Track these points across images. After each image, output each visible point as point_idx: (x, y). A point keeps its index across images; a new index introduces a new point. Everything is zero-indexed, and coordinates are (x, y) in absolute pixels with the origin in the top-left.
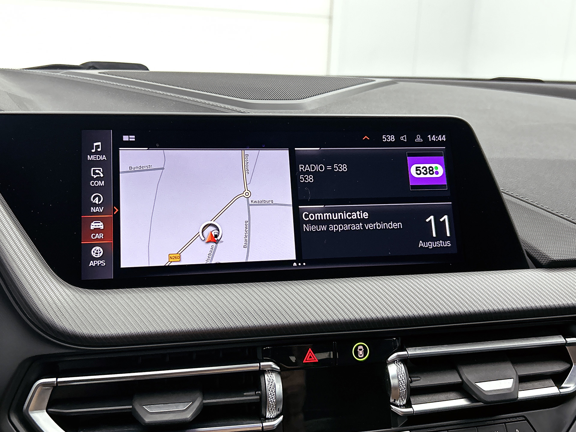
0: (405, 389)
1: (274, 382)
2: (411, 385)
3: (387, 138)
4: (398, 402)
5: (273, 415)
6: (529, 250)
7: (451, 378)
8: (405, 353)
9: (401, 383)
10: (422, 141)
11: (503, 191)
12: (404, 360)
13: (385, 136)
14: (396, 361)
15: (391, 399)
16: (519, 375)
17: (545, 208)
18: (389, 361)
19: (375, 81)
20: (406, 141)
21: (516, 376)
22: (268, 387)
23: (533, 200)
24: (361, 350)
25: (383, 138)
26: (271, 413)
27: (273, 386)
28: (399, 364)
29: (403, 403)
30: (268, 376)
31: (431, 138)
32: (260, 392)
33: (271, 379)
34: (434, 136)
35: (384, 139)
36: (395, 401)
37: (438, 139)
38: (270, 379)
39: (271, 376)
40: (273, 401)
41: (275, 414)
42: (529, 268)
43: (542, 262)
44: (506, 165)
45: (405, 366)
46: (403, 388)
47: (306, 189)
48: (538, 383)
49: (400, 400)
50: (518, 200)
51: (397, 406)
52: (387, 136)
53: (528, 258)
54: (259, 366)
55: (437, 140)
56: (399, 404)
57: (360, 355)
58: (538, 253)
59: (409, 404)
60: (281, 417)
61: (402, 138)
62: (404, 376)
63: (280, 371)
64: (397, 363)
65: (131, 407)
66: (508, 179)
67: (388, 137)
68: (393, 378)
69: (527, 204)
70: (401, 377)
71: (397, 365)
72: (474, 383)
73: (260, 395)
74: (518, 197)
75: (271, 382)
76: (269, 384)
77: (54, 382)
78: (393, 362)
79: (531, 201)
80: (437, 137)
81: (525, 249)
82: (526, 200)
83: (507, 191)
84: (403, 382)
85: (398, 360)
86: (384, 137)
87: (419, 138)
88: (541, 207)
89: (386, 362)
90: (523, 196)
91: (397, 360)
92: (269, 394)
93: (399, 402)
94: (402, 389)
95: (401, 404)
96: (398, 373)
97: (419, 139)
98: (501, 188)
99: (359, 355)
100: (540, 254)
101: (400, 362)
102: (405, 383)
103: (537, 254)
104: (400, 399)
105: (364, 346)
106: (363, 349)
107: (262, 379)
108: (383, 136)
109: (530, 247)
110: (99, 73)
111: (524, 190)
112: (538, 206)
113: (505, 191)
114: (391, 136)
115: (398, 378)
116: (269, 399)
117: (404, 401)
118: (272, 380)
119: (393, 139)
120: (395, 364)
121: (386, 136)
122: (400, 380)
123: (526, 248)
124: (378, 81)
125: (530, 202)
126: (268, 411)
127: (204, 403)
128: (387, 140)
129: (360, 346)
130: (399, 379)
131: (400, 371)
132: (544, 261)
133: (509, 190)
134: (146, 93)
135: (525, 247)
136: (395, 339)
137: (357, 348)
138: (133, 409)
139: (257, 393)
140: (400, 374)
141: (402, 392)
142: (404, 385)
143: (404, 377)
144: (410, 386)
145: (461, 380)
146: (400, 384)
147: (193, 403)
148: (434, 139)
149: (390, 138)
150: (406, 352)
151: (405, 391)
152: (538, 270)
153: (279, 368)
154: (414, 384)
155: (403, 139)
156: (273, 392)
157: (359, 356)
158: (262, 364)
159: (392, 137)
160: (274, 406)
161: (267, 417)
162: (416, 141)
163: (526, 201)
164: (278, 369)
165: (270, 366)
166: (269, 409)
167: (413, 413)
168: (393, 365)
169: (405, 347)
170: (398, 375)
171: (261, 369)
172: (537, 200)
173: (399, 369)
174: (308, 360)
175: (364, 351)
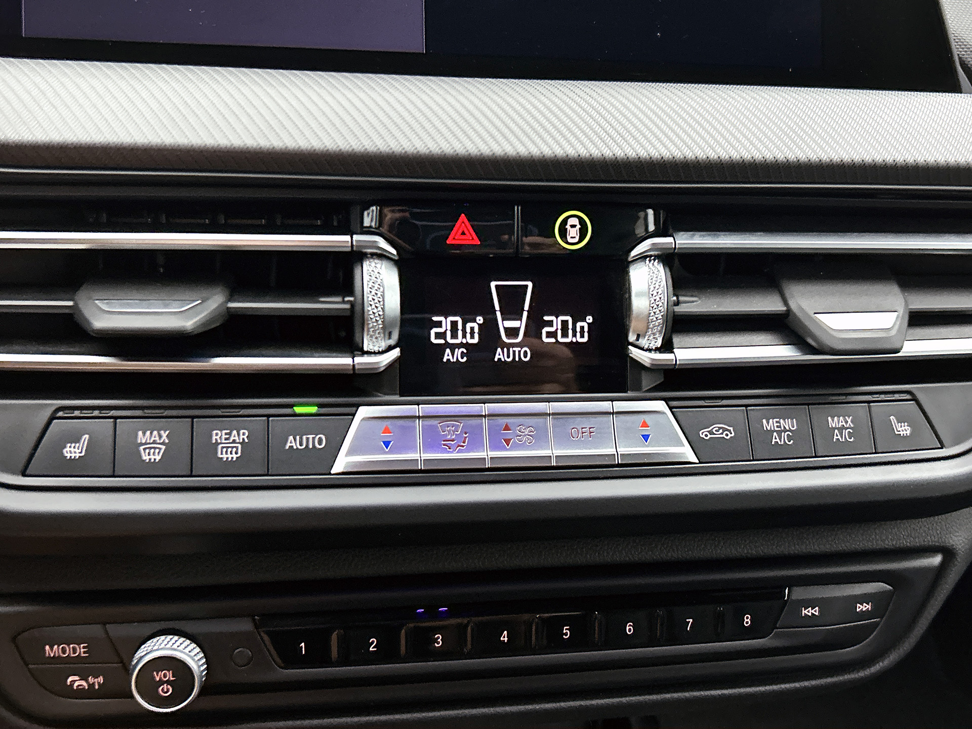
0: (662, 314)
1: (381, 278)
2: (676, 309)
4: (643, 342)
5: (378, 345)
6: (967, 56)
7: (765, 304)
8: (669, 240)
12: (667, 258)
14: (648, 259)
15: (630, 335)
16: (910, 309)
18: (634, 257)
21: (905, 309)
22: (368, 285)
24: (573, 226)
26: (375, 340)
27: (379, 285)
28: (655, 264)
29: (656, 344)
30: (370, 265)
32: (351, 298)
33: (376, 272)
36: (637, 339)
38: (373, 271)
39: (375, 266)
40: (377, 315)
41: (383, 344)
42: (961, 92)
45: (668, 270)
46: (659, 312)
49: (649, 336)
51: (642, 349)
53: (962, 72)
54: (350, 241)
56: (646, 346)
57: (571, 237)
59: (667, 346)
60: (396, 353)
62: (662, 286)
63: (396, 258)
64: (650, 261)
65: (70, 303)
68: (639, 295)
72: (811, 313)
73: (352, 304)
75: (375, 276)
76: (370, 280)
78: (643, 257)
81: (958, 55)
85: (655, 256)
89: (627, 258)
91: (651, 256)
92: (370, 299)
93: (648, 340)
94: (654, 313)
95: (651, 345)
96: (650, 281)
99: (568, 238)
101: (657, 261)
104: (650, 333)
106: (578, 226)
107: (357, 272)
116: (370, 308)
117: (657, 339)
118: (379, 273)
120: (646, 262)
123: (961, 52)
126: (368, 334)
127: (228, 308)
135: (959, 49)
137: (565, 222)
138: (76, 308)
139: (346, 299)
140: (655, 294)
141: (655, 319)
142: (661, 304)
144: (674, 312)
145: (785, 309)
147: (203, 302)
150: (672, 238)
151: (660, 317)
153: (394, 252)
154: (682, 309)
156: (379, 295)
157: (570, 240)
158: (355, 237)
160: (381, 326)
161: (365, 349)
164: (391, 254)
165: (374, 245)
166: (368, 331)
167: (674, 363)
168: (643, 263)
169: (671, 231)
170: (650, 284)
171: (354, 249)
173: (654, 273)
174: (457, 239)
175: (580, 229)
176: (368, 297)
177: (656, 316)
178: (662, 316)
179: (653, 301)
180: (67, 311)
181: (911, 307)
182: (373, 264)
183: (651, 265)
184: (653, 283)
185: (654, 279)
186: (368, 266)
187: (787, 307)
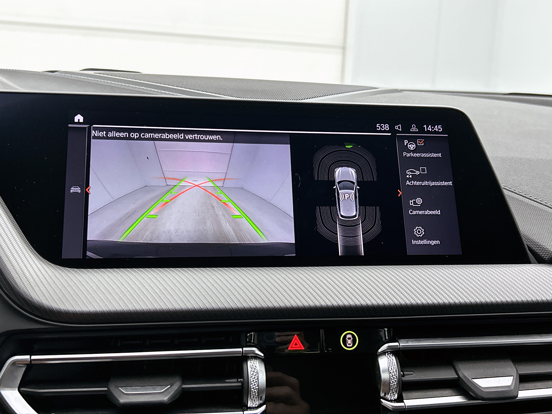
0: (396, 382)
1: (256, 369)
2: (403, 379)
3: (381, 127)
4: (388, 397)
5: (255, 404)
6: (531, 245)
7: (447, 374)
10: (418, 131)
11: (505, 187)
12: (396, 352)
13: (379, 124)
15: (381, 393)
16: (519, 374)
17: (549, 205)
18: (380, 352)
19: (378, 88)
20: (401, 130)
21: (517, 374)
22: (250, 373)
23: (537, 197)
24: (349, 339)
25: (377, 126)
26: (253, 401)
27: (256, 373)
28: (391, 356)
29: (395, 398)
30: (251, 362)
31: (427, 128)
32: (242, 380)
34: (430, 126)
35: (378, 128)
36: (385, 395)
37: (435, 129)
38: (253, 366)
39: (254, 363)
40: (255, 388)
41: (257, 403)
42: (530, 263)
44: (509, 163)
45: (397, 359)
46: (395, 381)
47: (296, 174)
48: (541, 383)
49: (391, 394)
50: (521, 197)
52: (381, 125)
53: (530, 253)
54: (242, 351)
55: (433, 130)
56: (389, 399)
57: (349, 344)
58: (541, 247)
59: (400, 399)
60: (264, 407)
61: (396, 128)
62: (395, 368)
63: (263, 358)
64: (388, 354)
65: (106, 389)
66: (511, 176)
67: (383, 126)
68: (384, 371)
69: (530, 200)
70: (392, 369)
72: (470, 379)
73: (242, 383)
74: (520, 193)
76: (252, 370)
77: (28, 359)
78: (384, 353)
80: (433, 127)
81: (527, 244)
82: (528, 197)
83: (509, 188)
84: (394, 375)
85: (390, 352)
86: (378, 125)
87: (414, 128)
88: (545, 204)
89: (377, 353)
90: (526, 193)
91: (388, 352)
92: (252, 380)
93: (390, 396)
94: (393, 382)
95: (392, 398)
96: (389, 365)
97: (414, 129)
98: (502, 185)
99: (347, 344)
100: (543, 249)
101: (391, 354)
103: (540, 249)
104: (391, 392)
105: (353, 336)
106: (352, 339)
107: (245, 366)
108: (377, 125)
109: (532, 241)
111: (527, 187)
112: (542, 202)
113: (507, 188)
114: (386, 125)
115: (389, 369)
116: (251, 386)
117: (395, 395)
118: (255, 366)
119: (387, 128)
120: (386, 355)
121: (380, 125)
122: (391, 372)
123: (528, 243)
125: (534, 199)
126: (250, 398)
128: (381, 129)
129: (349, 335)
132: (546, 256)
133: (512, 187)
135: (526, 241)
137: (345, 336)
138: (109, 391)
139: (239, 380)
141: (393, 385)
142: (395, 377)
145: (457, 376)
147: (171, 386)
148: (430, 130)
149: (385, 127)
150: (398, 343)
151: (396, 384)
152: (542, 265)
153: (262, 355)
154: (406, 378)
155: (397, 129)
156: (256, 378)
157: (348, 346)
158: (245, 349)
160: (257, 394)
161: (249, 406)
162: (411, 131)
165: (253, 352)
166: (251, 397)
167: (405, 408)
168: (384, 356)
169: (397, 339)
170: (389, 367)
171: (244, 354)
172: (541, 197)
173: (390, 361)
174: (293, 347)
176: (251, 379)
177: (394, 383)
178: (396, 383)
179: (391, 376)
180: (104, 393)
181: (520, 373)
182: (252, 362)
183: (388, 357)
184: (391, 366)
185: (391, 364)
186: (250, 363)
187: (458, 376)
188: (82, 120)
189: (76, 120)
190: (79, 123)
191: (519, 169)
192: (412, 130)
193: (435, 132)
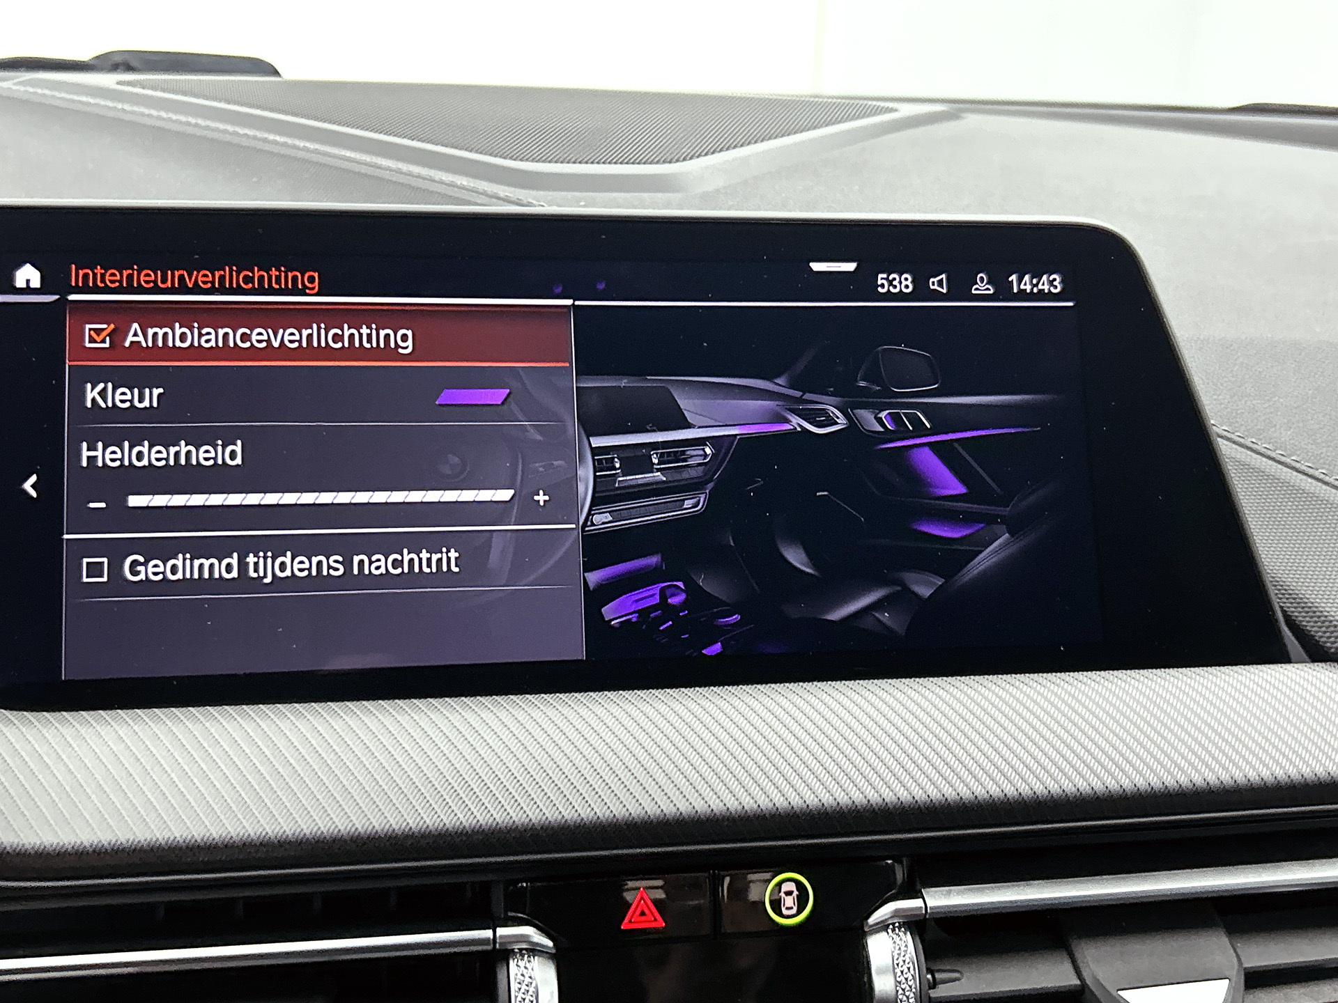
1: (534, 985)
2: (934, 994)
3: (890, 283)
6: (1292, 609)
7: (1052, 974)
8: (917, 903)
9: (903, 990)
10: (991, 292)
12: (916, 925)
13: (885, 276)
14: (891, 927)
16: (1245, 969)
18: (871, 926)
19: (896, 110)
20: (944, 291)
21: (1238, 970)
22: (516, 997)
23: (1313, 463)
24: (789, 893)
25: (880, 282)
27: (532, 996)
28: (901, 934)
30: (517, 966)
31: (1020, 281)
33: (527, 976)
34: (1027, 278)
35: (882, 286)
37: (1040, 287)
38: (523, 975)
39: (526, 968)
42: (1287, 660)
43: (1328, 645)
44: (1241, 360)
45: (917, 939)
48: (1302, 990)
50: (1270, 462)
52: (891, 278)
53: (1289, 632)
54: (492, 937)
55: (1035, 290)
57: (787, 908)
58: (1319, 617)
61: (933, 284)
62: (912, 968)
63: (554, 951)
64: (893, 930)
66: (1246, 399)
67: (894, 279)
68: (882, 971)
69: (1295, 473)
70: (902, 972)
71: (895, 936)
72: (1114, 993)
74: (1269, 453)
75: (526, 982)
76: (520, 989)
78: (883, 926)
79: (1306, 464)
80: (1035, 281)
81: (1281, 607)
82: (1291, 461)
83: (1239, 436)
84: (908, 988)
85: (898, 923)
86: (882, 279)
87: (982, 283)
89: (863, 927)
90: (1285, 451)
91: (893, 924)
96: (896, 962)
97: (982, 286)
99: (783, 909)
100: (1324, 622)
101: (903, 929)
102: (914, 990)
103: (1316, 622)
105: (799, 885)
106: (796, 893)
107: (501, 976)
108: (880, 276)
109: (1294, 599)
110: (118, 83)
111: (1289, 433)
112: (1327, 479)
114: (903, 277)
115: (895, 974)
118: (530, 977)
119: (907, 287)
120: (888, 933)
121: (888, 276)
122: (900, 983)
123: (1284, 603)
124: (906, 110)
125: (1305, 468)
128: (891, 288)
129: (788, 883)
130: (899, 979)
131: (903, 954)
132: (1334, 643)
133: (1246, 433)
134: (236, 140)
135: (1281, 598)
136: (889, 862)
137: (778, 887)
140: (901, 963)
142: (912, 994)
143: (912, 972)
144: (930, 998)
145: (1078, 982)
146: (901, 991)
148: (1028, 288)
149: (900, 283)
150: (921, 900)
152: (1317, 669)
153: (550, 944)
154: (941, 992)
155: (936, 287)
157: (785, 912)
158: (501, 931)
159: (906, 279)
163: (1294, 464)
164: (546, 947)
165: (524, 938)
168: (884, 934)
169: (918, 887)
170: (896, 966)
171: (498, 946)
172: (1325, 463)
173: (900, 949)
174: (634, 922)
175: (797, 896)
181: (1246, 966)
182: (521, 963)
184: (900, 966)
186: (516, 968)
187: (1080, 980)
188: (36, 283)
189: (20, 283)
190: (28, 290)
191: (1267, 377)
192: (977, 289)
193: (1042, 296)
